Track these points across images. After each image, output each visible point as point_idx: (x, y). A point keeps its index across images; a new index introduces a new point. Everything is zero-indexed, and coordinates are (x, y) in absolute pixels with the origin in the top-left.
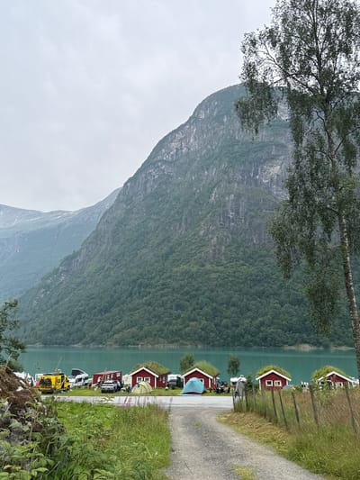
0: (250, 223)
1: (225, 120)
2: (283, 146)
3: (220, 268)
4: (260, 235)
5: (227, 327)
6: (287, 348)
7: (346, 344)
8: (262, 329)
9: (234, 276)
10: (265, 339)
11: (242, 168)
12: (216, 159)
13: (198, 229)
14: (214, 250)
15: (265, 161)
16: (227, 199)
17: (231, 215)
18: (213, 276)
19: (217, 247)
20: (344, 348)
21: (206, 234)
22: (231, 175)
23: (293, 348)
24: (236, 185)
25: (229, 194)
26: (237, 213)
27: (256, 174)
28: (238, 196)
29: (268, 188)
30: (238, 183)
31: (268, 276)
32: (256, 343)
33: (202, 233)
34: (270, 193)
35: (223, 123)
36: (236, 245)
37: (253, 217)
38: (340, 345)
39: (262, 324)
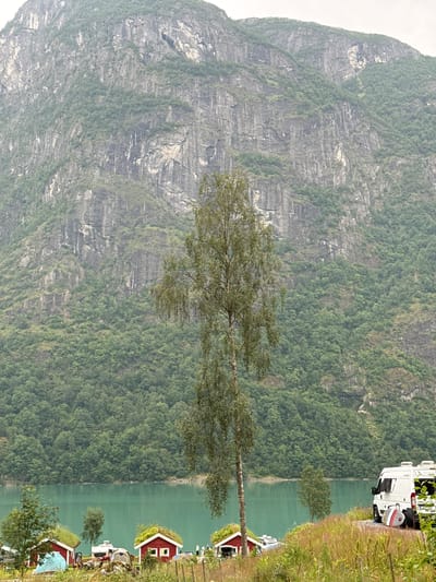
0: (121, 249)
1: (80, 40)
2: (188, 109)
3: (60, 333)
4: (138, 271)
5: (66, 447)
6: (174, 481)
7: (274, 472)
8: (132, 448)
9: (87, 350)
10: (135, 467)
11: (110, 141)
12: (59, 115)
13: (16, 252)
14: (49, 297)
15: (154, 132)
16: (79, 197)
17: (86, 229)
18: (45, 347)
19: (56, 291)
20: (270, 480)
21: (33, 265)
22: (89, 151)
23: (184, 481)
24: (98, 172)
25: (83, 189)
26: (98, 226)
27: (135, 155)
28: (101, 195)
29: (157, 185)
30: (102, 169)
31: (148, 350)
32: (118, 475)
33: (25, 261)
34: (160, 194)
35: (76, 47)
36: (91, 289)
37: (126, 238)
38: (264, 474)
39: (133, 439)
